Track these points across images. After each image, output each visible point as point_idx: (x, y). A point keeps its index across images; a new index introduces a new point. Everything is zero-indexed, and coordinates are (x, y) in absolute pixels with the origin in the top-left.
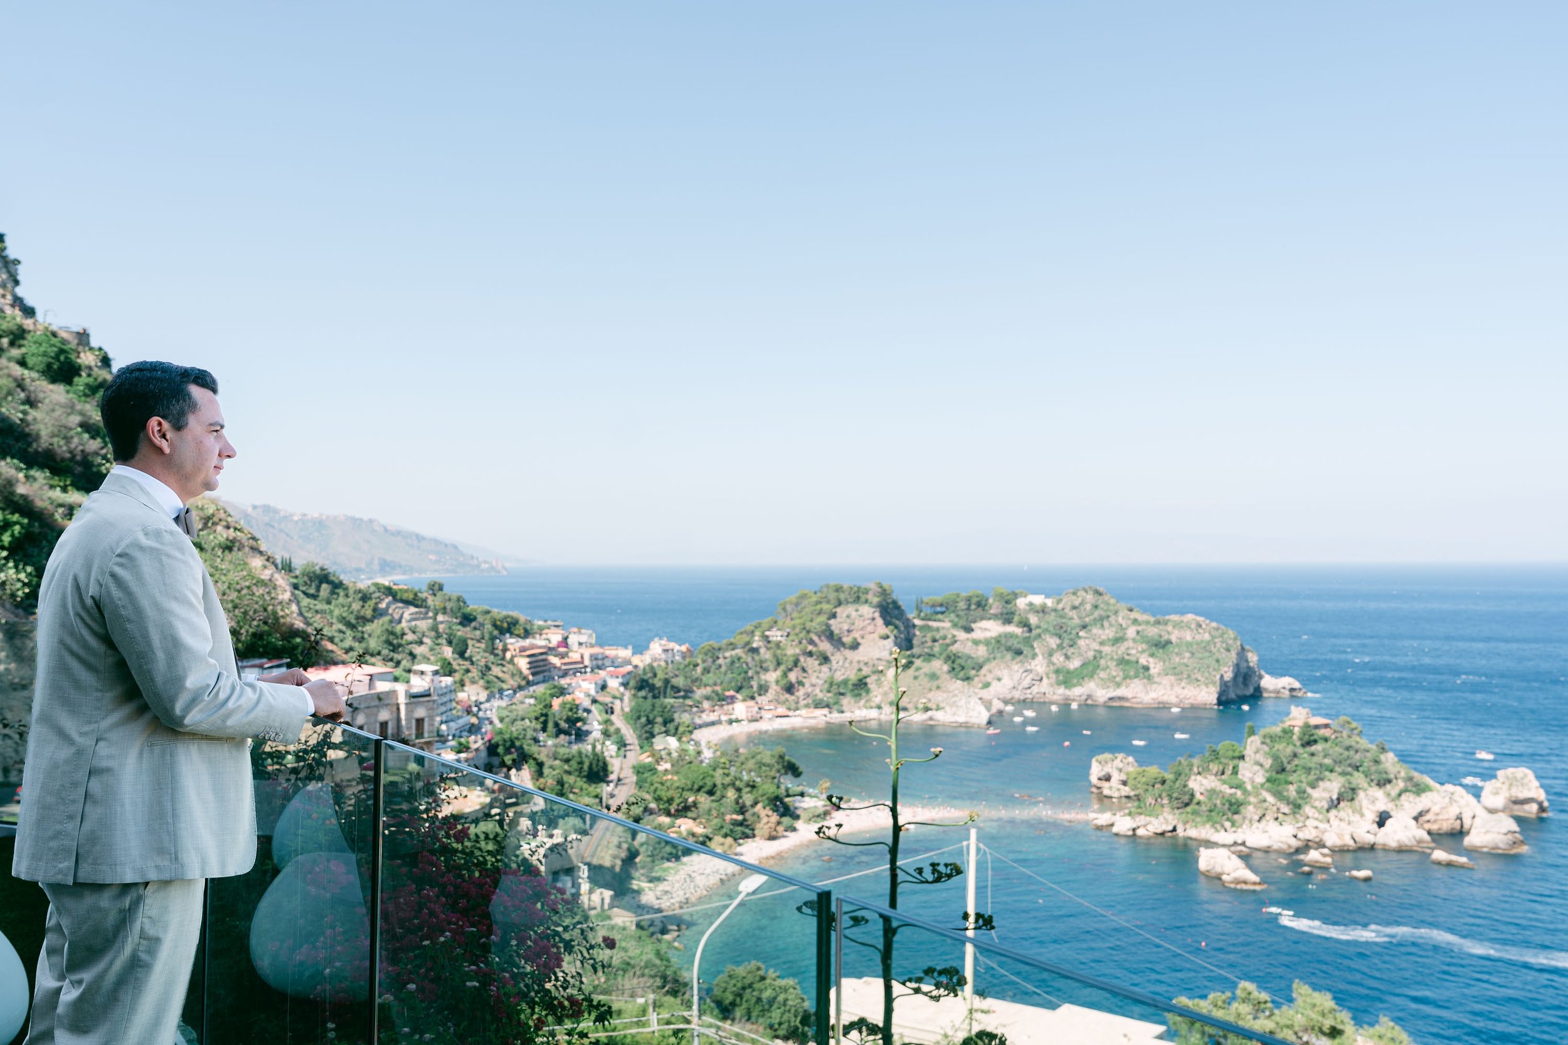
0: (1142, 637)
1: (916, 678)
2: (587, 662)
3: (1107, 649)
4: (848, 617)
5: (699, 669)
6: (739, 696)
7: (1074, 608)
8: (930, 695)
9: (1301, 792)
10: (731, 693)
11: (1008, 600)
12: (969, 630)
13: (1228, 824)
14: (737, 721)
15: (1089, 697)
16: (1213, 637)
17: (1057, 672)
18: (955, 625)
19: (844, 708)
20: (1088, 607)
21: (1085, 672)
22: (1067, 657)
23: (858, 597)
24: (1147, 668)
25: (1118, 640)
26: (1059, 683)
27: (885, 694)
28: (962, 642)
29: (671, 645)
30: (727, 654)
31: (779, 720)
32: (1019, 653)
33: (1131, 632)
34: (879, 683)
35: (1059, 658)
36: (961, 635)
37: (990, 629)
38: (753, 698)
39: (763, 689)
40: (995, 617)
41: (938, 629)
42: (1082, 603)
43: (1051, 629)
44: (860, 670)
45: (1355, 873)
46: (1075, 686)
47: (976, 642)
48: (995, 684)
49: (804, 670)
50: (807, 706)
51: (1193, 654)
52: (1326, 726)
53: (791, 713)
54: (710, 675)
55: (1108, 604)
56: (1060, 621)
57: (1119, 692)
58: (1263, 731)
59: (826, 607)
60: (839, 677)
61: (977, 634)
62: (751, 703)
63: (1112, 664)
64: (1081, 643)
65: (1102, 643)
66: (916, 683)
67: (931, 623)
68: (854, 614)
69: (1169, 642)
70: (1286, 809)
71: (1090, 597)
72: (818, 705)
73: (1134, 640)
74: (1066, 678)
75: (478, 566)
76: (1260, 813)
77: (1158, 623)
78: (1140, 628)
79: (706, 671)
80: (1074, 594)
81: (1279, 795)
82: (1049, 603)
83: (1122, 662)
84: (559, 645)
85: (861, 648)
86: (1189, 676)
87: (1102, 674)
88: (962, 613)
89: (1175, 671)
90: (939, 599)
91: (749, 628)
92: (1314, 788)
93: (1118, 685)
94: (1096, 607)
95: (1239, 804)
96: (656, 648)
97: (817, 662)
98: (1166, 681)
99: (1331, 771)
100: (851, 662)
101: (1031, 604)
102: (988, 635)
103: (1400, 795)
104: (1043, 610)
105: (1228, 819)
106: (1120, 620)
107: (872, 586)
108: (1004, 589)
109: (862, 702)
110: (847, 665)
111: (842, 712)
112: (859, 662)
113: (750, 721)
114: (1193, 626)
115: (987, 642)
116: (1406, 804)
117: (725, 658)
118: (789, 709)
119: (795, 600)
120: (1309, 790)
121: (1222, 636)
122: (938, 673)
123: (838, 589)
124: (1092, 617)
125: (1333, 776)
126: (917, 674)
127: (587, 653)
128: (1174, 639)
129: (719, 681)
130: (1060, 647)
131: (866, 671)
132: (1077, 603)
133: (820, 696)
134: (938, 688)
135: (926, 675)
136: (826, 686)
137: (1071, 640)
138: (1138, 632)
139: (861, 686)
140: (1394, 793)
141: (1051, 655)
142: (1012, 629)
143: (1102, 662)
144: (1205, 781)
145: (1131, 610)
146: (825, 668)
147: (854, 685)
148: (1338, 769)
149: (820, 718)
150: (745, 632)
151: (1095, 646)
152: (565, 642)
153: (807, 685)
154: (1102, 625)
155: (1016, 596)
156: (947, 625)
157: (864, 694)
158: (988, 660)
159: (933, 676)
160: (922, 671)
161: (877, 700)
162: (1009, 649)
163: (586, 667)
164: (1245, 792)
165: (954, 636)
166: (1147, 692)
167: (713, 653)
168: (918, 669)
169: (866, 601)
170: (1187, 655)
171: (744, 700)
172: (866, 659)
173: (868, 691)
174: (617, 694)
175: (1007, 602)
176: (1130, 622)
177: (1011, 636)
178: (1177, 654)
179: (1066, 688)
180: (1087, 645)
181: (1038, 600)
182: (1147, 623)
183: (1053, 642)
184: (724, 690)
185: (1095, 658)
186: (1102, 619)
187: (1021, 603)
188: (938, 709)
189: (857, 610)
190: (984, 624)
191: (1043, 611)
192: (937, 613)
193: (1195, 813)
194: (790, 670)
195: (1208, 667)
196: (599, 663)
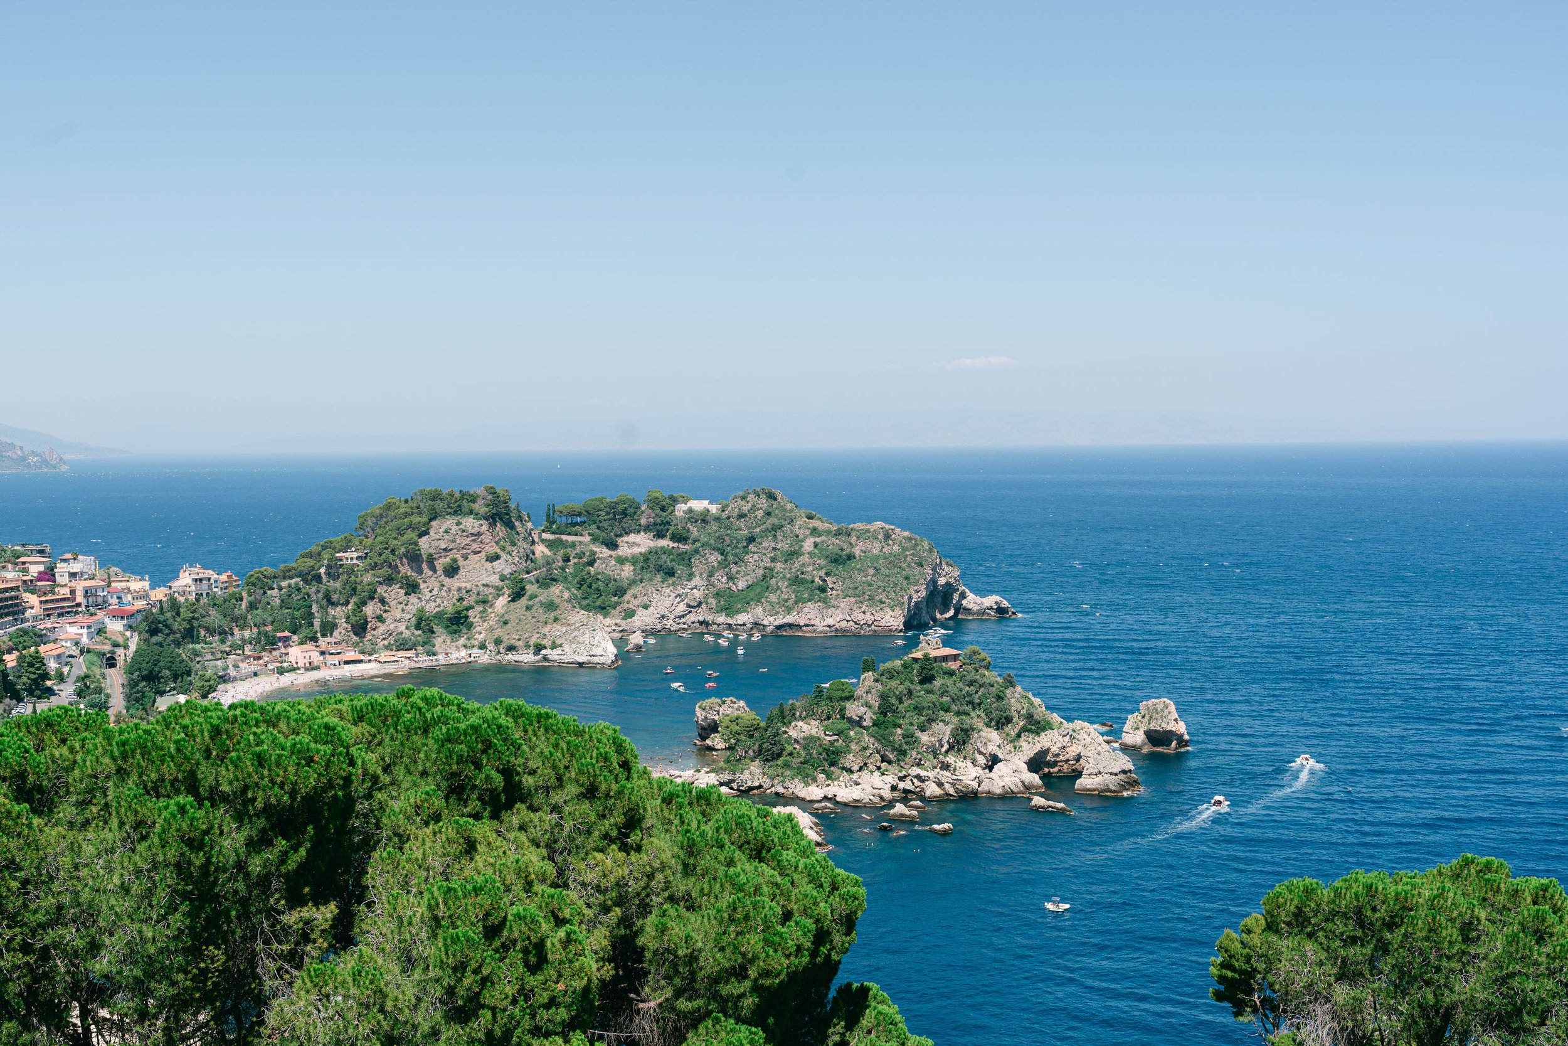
0: (821, 551)
1: (528, 608)
2: (80, 599)
3: (779, 566)
4: (446, 532)
5: (244, 604)
6: (295, 638)
7: (741, 516)
8: (545, 630)
9: (909, 737)
10: (287, 633)
11: (664, 506)
12: (613, 546)
13: (822, 777)
14: (292, 669)
15: (755, 625)
16: (904, 549)
17: (718, 595)
18: (595, 540)
19: (437, 648)
20: (760, 514)
21: (751, 595)
22: (731, 578)
23: (459, 505)
24: (823, 589)
25: (792, 555)
26: (720, 609)
27: (491, 629)
28: (604, 560)
29: (209, 573)
30: (284, 584)
31: (347, 667)
32: (671, 573)
33: (808, 545)
34: (483, 616)
35: (720, 580)
36: (603, 552)
37: (639, 543)
38: (314, 639)
39: (328, 628)
40: (647, 529)
41: (573, 545)
42: (754, 508)
43: (712, 542)
44: (461, 599)
45: (936, 827)
46: (739, 612)
47: (621, 561)
48: (641, 612)
49: (383, 601)
50: (388, 647)
51: (877, 570)
52: (955, 657)
53: (366, 658)
54: (259, 611)
55: (784, 510)
56: (723, 532)
57: (789, 619)
58: (882, 667)
59: (416, 519)
60: (431, 608)
61: (624, 551)
62: (310, 646)
63: (784, 584)
64: (749, 559)
65: (773, 559)
66: (528, 613)
67: (564, 537)
68: (454, 528)
69: (850, 557)
70: (890, 756)
71: (763, 503)
72: (403, 645)
73: (811, 555)
74: (729, 602)
75: (24, 459)
76: (860, 761)
77: (838, 533)
78: (818, 540)
79: (252, 606)
80: (743, 498)
81: (884, 740)
82: (714, 509)
83: (796, 581)
84: (41, 577)
85: (462, 572)
86: (871, 598)
87: (773, 598)
88: (605, 524)
89: (857, 593)
90: (578, 506)
91: (315, 548)
92: (923, 731)
93: (789, 611)
94: (769, 514)
95: (838, 753)
96: (185, 580)
97: (403, 591)
98: (844, 603)
99: (947, 710)
100: (450, 590)
101: (690, 511)
102: (637, 550)
103: (1019, 736)
104: (703, 519)
105: (824, 771)
106: (796, 529)
107: (481, 491)
108: (662, 493)
109: (462, 641)
110: (444, 593)
111: (434, 654)
112: (460, 589)
113: (307, 669)
114: (881, 537)
115: (634, 560)
116: (1024, 744)
117: (280, 589)
118: (363, 652)
119: (378, 512)
120: (918, 734)
121: (914, 547)
122: (557, 601)
123: (436, 496)
124: (763, 527)
125: (948, 717)
126: (530, 603)
127: (80, 586)
128: (857, 552)
129: (270, 619)
130: (724, 564)
131: (470, 600)
132: (745, 509)
133: (407, 634)
134: (556, 620)
135: (542, 604)
136: (414, 621)
137: (736, 555)
138: (816, 545)
139: (458, 622)
140: (1013, 734)
141: (711, 575)
142: (665, 543)
143: (773, 582)
144: (805, 727)
145: (810, 517)
146: (413, 598)
147: (450, 619)
148: (955, 708)
149: (404, 662)
150: (310, 555)
151: (766, 562)
152: (49, 574)
153: (389, 621)
154: (775, 536)
155: (674, 500)
156: (587, 539)
157: (464, 630)
158: (633, 583)
159: (551, 606)
160: (537, 600)
161: (481, 637)
162: (659, 568)
163: (79, 605)
164: (848, 739)
165: (593, 553)
166: (823, 618)
167: (261, 584)
168: (531, 598)
169: (471, 512)
170: (871, 571)
171: (302, 643)
172: (469, 586)
173: (470, 626)
174: (120, 640)
175: (663, 509)
176: (808, 532)
177: (663, 552)
178: (859, 570)
179: (727, 615)
180: (755, 562)
181: (698, 505)
182: (829, 532)
183: (714, 558)
184: (276, 630)
185: (765, 577)
186: (776, 528)
187: (681, 509)
188: (554, 646)
189: (458, 524)
190: (632, 538)
191: (703, 521)
192: (574, 524)
193: (787, 765)
194: (364, 603)
195: (896, 585)
196: (96, 602)
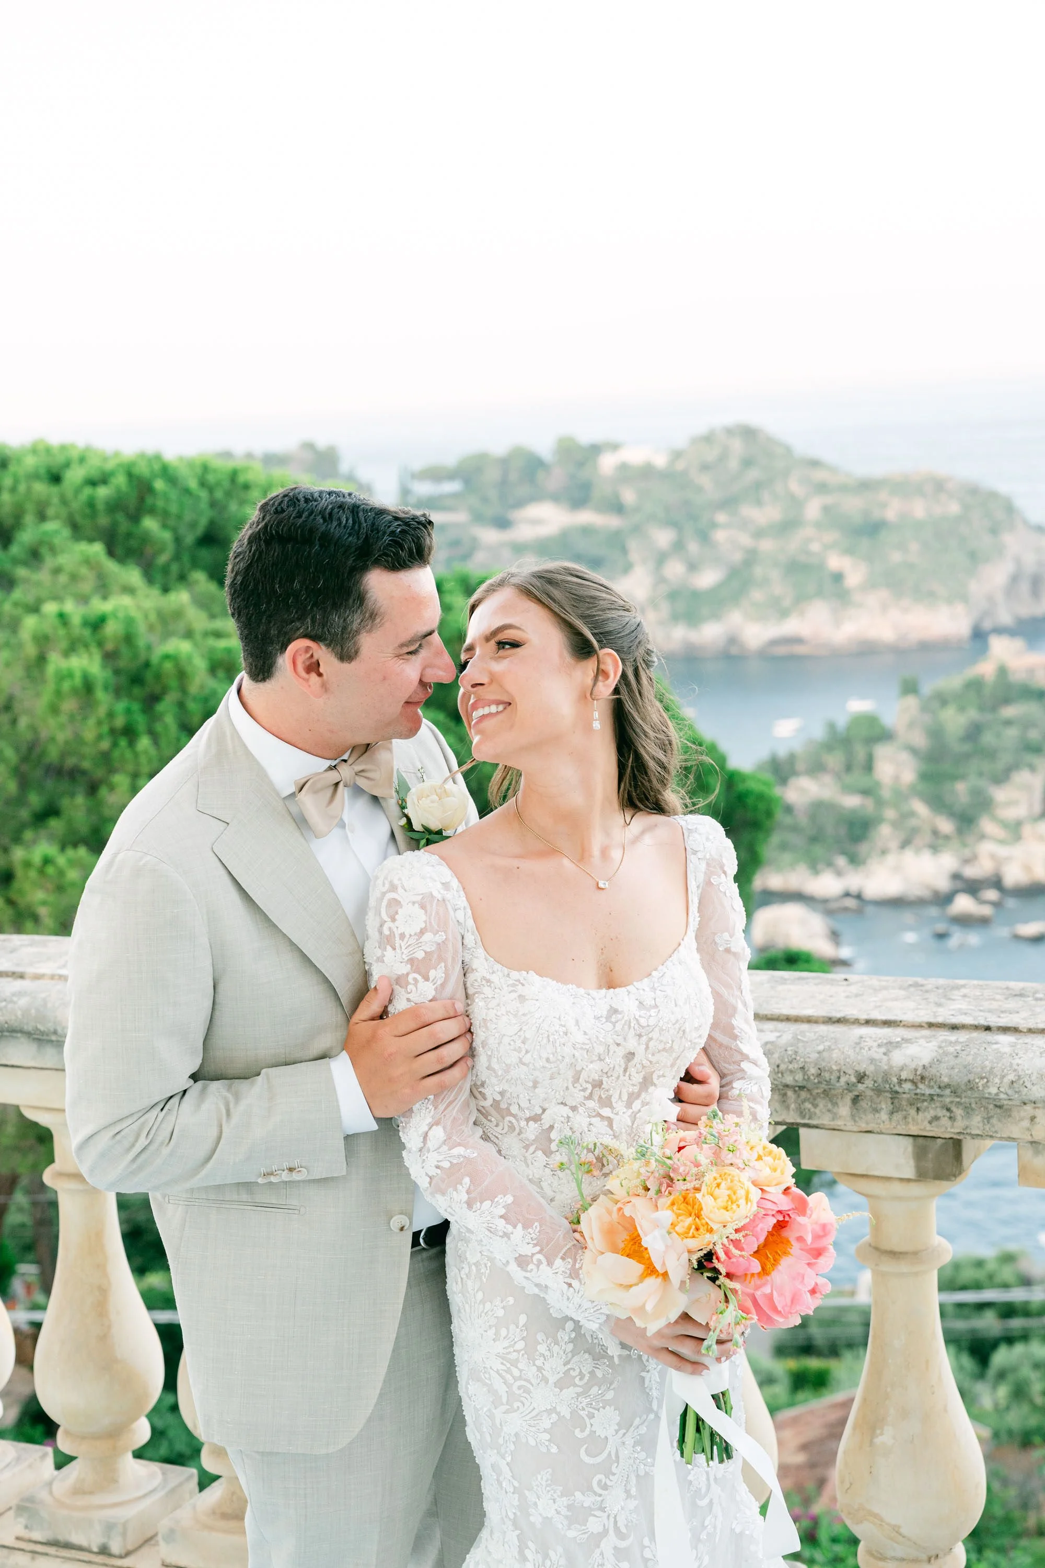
0: (833, 517)
3: (767, 545)
7: (707, 467)
9: (978, 793)
11: (583, 459)
12: (503, 523)
13: (841, 861)
15: (732, 640)
16: (966, 508)
17: (673, 596)
18: (477, 517)
20: (734, 464)
21: (727, 592)
22: (693, 566)
24: (838, 577)
25: (787, 526)
26: (675, 618)
28: (491, 548)
33: (813, 509)
35: (675, 569)
36: (489, 536)
37: (547, 518)
40: (555, 498)
42: (722, 456)
43: (662, 511)
45: (1022, 929)
46: (706, 620)
47: (519, 549)
51: (925, 544)
55: (771, 456)
56: (678, 494)
57: (792, 626)
61: (521, 530)
63: (776, 574)
64: (720, 536)
65: (759, 534)
69: (881, 524)
70: (946, 826)
71: (736, 447)
73: (818, 525)
74: (690, 607)
76: (902, 836)
77: (863, 489)
78: (829, 501)
80: (708, 439)
81: (938, 803)
82: (661, 459)
83: (794, 567)
86: (917, 587)
87: (758, 594)
88: (489, 493)
89: (891, 579)
92: (1002, 784)
93: (784, 614)
94: (747, 464)
95: (868, 823)
98: (873, 599)
99: (1035, 752)
101: (623, 464)
102: (544, 529)
104: (647, 476)
106: (795, 485)
108: (578, 439)
114: (930, 489)
115: (537, 548)
120: (993, 789)
124: (739, 485)
125: (1040, 762)
128: (891, 517)
130: (679, 546)
132: (713, 456)
137: (700, 530)
138: (825, 509)
141: (659, 563)
142: (586, 517)
143: (758, 571)
151: (745, 540)
155: (598, 450)
156: (462, 517)
164: (880, 803)
165: (475, 540)
166: (838, 624)
170: (916, 546)
175: (581, 465)
176: (811, 489)
177: (586, 531)
178: (897, 545)
179: (689, 625)
180: (731, 538)
181: (637, 457)
182: (845, 490)
183: (663, 538)
185: (746, 563)
186: (758, 486)
187: (608, 462)
190: (534, 510)
191: (647, 478)
192: (442, 496)
195: (954, 566)
